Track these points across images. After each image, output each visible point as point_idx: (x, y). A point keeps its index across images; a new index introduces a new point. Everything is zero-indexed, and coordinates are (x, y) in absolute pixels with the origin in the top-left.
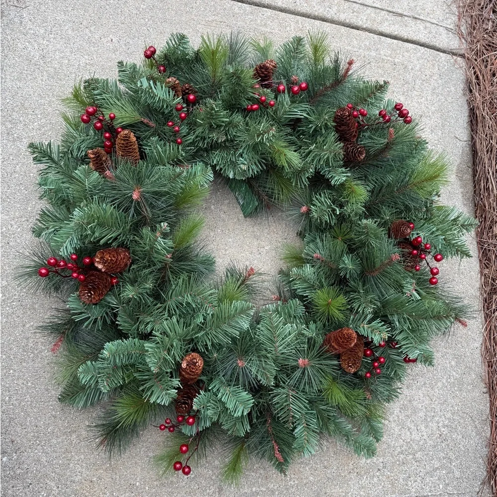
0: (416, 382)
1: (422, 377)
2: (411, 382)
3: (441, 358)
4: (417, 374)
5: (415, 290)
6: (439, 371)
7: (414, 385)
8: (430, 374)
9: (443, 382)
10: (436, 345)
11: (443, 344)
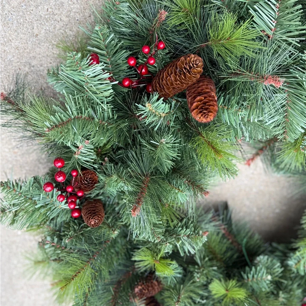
0: (50, 10)
1: (41, 17)
2: (56, 12)
3: (13, 39)
4: (47, 21)
5: (78, 147)
6: (15, 22)
7: (53, 7)
8: (29, 19)
9: (10, 5)
10: (19, 56)
11: (10, 57)
